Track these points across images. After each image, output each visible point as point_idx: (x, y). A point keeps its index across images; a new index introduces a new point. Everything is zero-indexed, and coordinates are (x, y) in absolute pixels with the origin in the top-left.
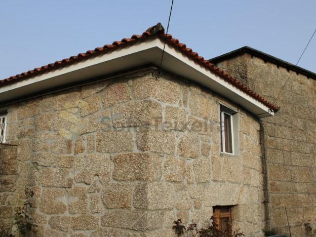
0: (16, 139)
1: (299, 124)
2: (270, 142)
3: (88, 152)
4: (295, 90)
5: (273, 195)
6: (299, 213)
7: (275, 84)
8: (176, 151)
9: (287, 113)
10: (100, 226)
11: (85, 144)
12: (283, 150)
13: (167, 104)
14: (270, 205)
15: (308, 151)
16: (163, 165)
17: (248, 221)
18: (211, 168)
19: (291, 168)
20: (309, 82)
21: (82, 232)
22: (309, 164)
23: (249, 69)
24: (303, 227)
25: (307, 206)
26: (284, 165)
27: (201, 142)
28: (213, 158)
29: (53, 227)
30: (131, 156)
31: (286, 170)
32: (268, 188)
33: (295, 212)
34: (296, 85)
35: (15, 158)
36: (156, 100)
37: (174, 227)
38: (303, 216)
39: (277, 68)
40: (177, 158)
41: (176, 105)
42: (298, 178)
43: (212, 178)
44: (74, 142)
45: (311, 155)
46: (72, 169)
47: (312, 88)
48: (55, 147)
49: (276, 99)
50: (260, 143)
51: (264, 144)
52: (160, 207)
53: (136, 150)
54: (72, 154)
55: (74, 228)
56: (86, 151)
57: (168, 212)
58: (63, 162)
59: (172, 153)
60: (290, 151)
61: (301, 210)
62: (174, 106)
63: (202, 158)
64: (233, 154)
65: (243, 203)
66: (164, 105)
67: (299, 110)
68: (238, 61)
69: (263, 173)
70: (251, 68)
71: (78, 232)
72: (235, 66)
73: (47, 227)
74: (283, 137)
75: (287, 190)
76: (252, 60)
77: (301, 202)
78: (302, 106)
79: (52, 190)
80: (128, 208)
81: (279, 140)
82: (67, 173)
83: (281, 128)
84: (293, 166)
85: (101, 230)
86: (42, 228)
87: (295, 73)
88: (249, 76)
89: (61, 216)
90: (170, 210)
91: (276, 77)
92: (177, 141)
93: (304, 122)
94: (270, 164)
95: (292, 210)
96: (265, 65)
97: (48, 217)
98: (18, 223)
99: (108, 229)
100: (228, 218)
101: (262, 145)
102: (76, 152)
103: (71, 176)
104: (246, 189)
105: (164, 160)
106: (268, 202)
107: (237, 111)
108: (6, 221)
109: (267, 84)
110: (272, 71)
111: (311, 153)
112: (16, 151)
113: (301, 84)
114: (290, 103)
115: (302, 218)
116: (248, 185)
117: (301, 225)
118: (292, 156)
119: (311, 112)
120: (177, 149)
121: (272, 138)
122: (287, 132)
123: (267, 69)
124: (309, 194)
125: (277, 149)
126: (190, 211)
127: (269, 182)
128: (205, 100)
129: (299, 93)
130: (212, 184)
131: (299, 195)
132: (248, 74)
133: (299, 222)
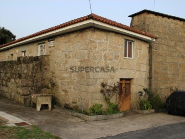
0: (49, 53)
1: (173, 43)
2: (155, 52)
3: (72, 58)
4: (172, 28)
5: (155, 75)
6: (168, 83)
7: (161, 25)
8: (103, 58)
9: (166, 39)
10: (76, 84)
11: (71, 55)
12: (162, 56)
13: (99, 41)
14: (153, 79)
15: (176, 56)
16: (97, 63)
17: (138, 85)
18: (119, 63)
19: (165, 63)
20: (181, 23)
21: (70, 86)
22: (176, 62)
23: (147, 20)
24: (169, 89)
25: (172, 80)
26: (162, 62)
27: (114, 54)
28: (120, 60)
29: (62, 84)
30: (85, 60)
31: (162, 64)
32: (152, 72)
33: (165, 83)
34: (173, 26)
35: (49, 60)
36: (94, 40)
37: (101, 85)
38: (170, 85)
39: (162, 18)
40: (103, 60)
41: (103, 41)
42: (169, 68)
43: (120, 68)
44: (67, 55)
45: (177, 58)
46: (67, 64)
47: (182, 26)
48: (61, 56)
49: (161, 33)
50: (149, 53)
51: (151, 53)
52: (95, 78)
53: (87, 58)
54: (67, 59)
55: (68, 85)
56: (71, 58)
57: (99, 80)
58: (64, 62)
59: (101, 59)
60: (166, 56)
61: (169, 82)
62: (102, 41)
63: (115, 60)
64: (132, 58)
65: (136, 78)
66: (97, 41)
67: (173, 37)
68: (142, 16)
69: (149, 65)
70: (147, 19)
71: (69, 86)
72: (141, 18)
73: (60, 84)
74: (163, 50)
75: (162, 73)
76: (149, 15)
77: (169, 79)
78: (175, 35)
79: (61, 72)
80: (84, 78)
81: (160, 51)
82: (66, 65)
83: (162, 46)
84: (167, 62)
85: (76, 85)
86: (58, 85)
87: (173, 20)
88: (146, 23)
89: (64, 81)
90: (100, 79)
91: (161, 22)
92: (103, 54)
93: (175, 42)
94: (154, 62)
95: (164, 82)
96: (156, 17)
97: (60, 81)
98: (50, 83)
99: (78, 85)
100: (129, 83)
101: (150, 54)
102: (68, 58)
103: (67, 66)
104: (138, 72)
105: (97, 61)
106: (152, 78)
107: (134, 40)
108: (47, 82)
109: (156, 26)
110: (160, 20)
111: (177, 57)
112: (49, 58)
113: (176, 24)
114: (168, 34)
115: (169, 85)
116: (140, 71)
117: (168, 88)
118: (167, 58)
119: (180, 38)
120: (103, 57)
121: (157, 50)
122: (165, 47)
123: (157, 19)
124: (174, 75)
125: (159, 55)
126: (109, 80)
127: (153, 69)
128: (117, 38)
129: (174, 28)
130: (120, 70)
131: (169, 75)
132: (146, 22)
133: (167, 87)
